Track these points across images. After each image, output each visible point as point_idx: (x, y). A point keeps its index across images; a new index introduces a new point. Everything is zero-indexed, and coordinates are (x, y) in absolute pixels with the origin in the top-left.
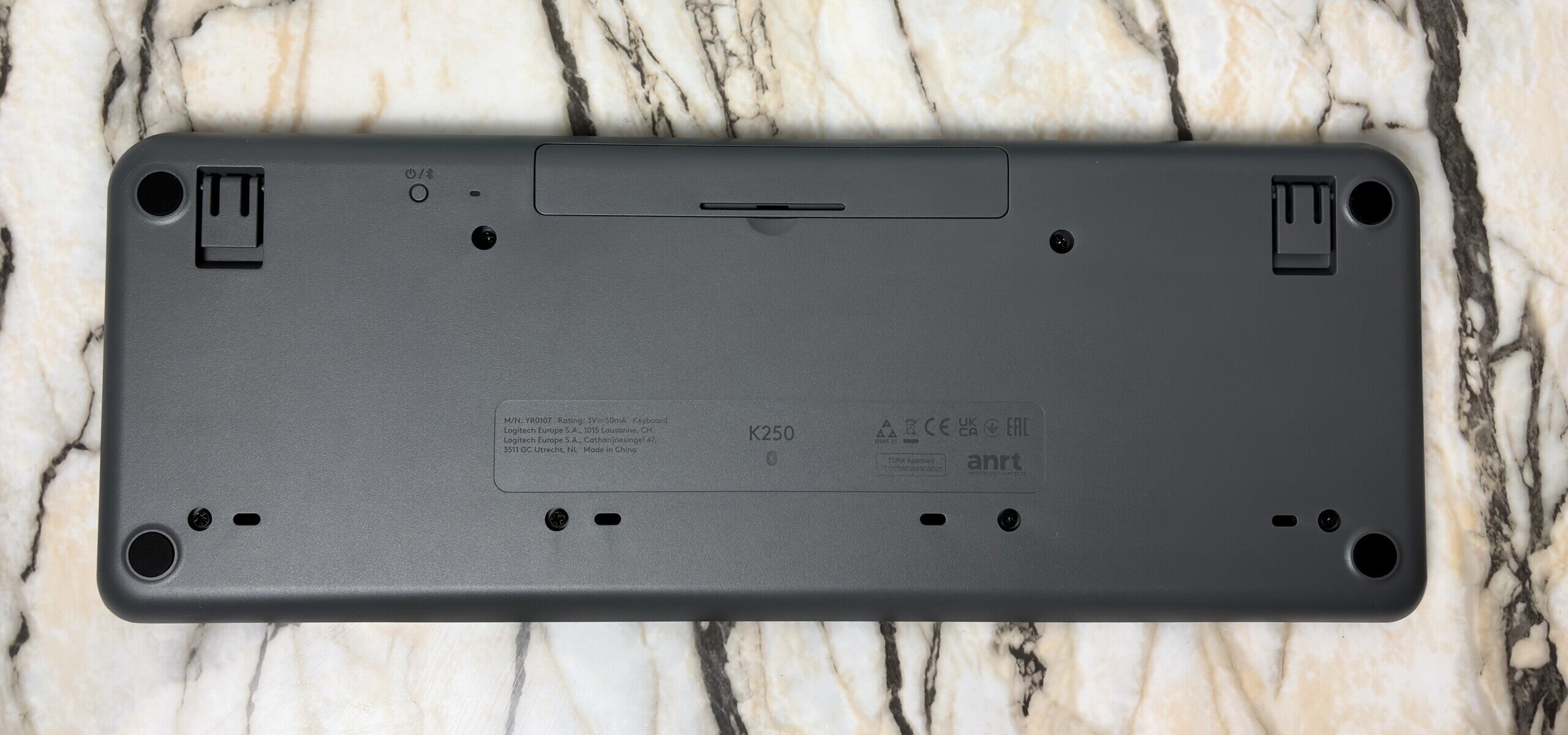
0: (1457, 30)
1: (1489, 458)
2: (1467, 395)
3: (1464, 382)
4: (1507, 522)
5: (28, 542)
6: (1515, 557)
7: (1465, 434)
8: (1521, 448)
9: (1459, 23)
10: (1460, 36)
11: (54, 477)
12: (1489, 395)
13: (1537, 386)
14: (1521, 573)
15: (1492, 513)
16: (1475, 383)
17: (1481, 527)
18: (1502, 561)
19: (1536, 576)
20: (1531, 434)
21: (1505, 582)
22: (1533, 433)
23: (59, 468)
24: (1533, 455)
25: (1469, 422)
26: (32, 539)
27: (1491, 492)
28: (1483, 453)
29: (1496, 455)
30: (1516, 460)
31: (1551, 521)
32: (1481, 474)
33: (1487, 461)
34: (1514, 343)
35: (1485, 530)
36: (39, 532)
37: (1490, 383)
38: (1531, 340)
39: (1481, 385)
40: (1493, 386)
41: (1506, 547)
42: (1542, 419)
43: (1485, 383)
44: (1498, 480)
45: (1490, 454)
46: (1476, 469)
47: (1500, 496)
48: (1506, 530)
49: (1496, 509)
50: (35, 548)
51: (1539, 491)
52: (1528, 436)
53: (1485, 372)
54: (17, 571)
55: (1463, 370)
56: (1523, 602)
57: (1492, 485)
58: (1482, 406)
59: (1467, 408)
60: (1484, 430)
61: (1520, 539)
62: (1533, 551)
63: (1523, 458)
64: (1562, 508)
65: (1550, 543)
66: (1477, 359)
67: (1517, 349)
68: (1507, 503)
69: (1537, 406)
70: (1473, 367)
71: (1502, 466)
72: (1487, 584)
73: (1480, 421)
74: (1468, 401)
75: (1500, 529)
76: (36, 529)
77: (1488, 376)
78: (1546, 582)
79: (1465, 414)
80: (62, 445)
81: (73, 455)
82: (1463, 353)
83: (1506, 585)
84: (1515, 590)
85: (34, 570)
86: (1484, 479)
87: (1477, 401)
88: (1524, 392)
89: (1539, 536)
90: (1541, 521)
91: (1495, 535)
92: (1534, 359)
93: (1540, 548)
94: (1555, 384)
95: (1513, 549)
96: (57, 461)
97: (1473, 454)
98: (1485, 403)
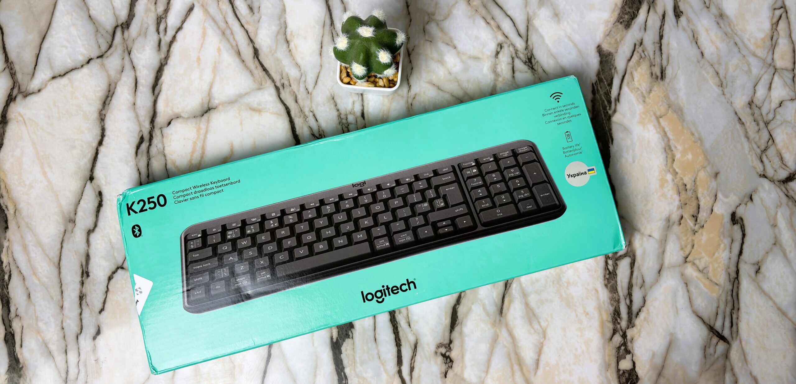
0: (609, 143)
1: (615, 295)
2: (608, 272)
3: (607, 267)
4: (619, 317)
5: (102, 300)
6: (622, 330)
7: (606, 286)
8: (626, 292)
9: (610, 141)
10: (610, 145)
11: (113, 278)
12: (615, 272)
13: (632, 270)
14: (623, 336)
15: (614, 314)
16: (611, 268)
17: (610, 319)
18: (617, 331)
19: (629, 337)
20: (630, 287)
21: (618, 339)
22: (630, 286)
23: (114, 275)
24: (630, 294)
25: (608, 282)
26: (104, 299)
27: (614, 307)
28: (612, 293)
29: (617, 294)
30: (624, 296)
31: (635, 318)
32: (611, 300)
33: (614, 296)
34: (625, 254)
35: (611, 320)
36: (106, 297)
37: (616, 268)
38: (631, 253)
39: (613, 269)
40: (617, 269)
41: (619, 326)
42: (634, 281)
43: (614, 268)
44: (617, 302)
45: (615, 293)
46: (610, 299)
47: (617, 309)
48: (619, 321)
49: (616, 313)
50: (104, 303)
51: (631, 307)
52: (629, 287)
53: (614, 264)
54: (98, 310)
55: (606, 263)
56: (624, 346)
57: (615, 304)
58: (613, 276)
59: (607, 276)
60: (613, 284)
61: (624, 324)
62: (628, 328)
63: (626, 295)
64: (639, 314)
65: (634, 326)
66: (611, 259)
67: (626, 256)
68: (620, 311)
69: (632, 277)
70: (610, 262)
71: (619, 297)
72: (611, 339)
73: (612, 281)
74: (608, 274)
75: (617, 320)
76: (105, 296)
77: (616, 265)
78: (633, 339)
79: (607, 278)
80: (116, 267)
81: (120, 271)
82: (607, 257)
83: (618, 340)
84: (621, 342)
85: (104, 310)
86: (612, 302)
87: (611, 274)
88: (628, 272)
89: (631, 323)
90: (632, 318)
91: (615, 322)
92: (632, 260)
93: (631, 327)
94: (639, 269)
95: (621, 327)
96: (114, 273)
97: (608, 293)
98: (614, 275)
